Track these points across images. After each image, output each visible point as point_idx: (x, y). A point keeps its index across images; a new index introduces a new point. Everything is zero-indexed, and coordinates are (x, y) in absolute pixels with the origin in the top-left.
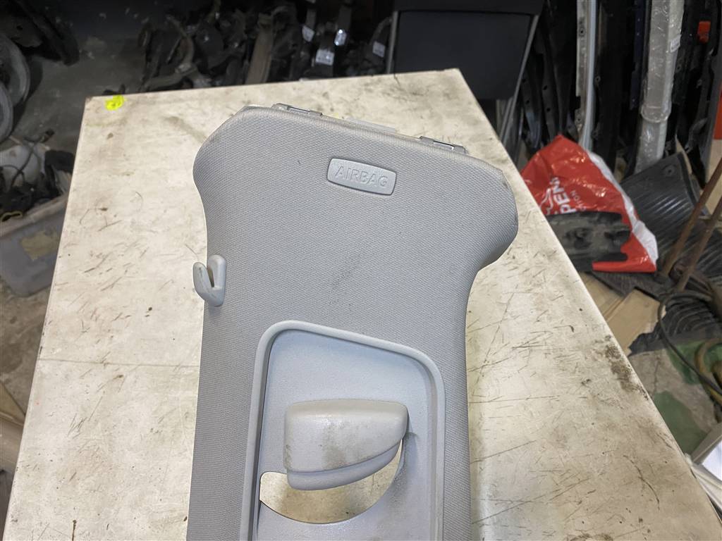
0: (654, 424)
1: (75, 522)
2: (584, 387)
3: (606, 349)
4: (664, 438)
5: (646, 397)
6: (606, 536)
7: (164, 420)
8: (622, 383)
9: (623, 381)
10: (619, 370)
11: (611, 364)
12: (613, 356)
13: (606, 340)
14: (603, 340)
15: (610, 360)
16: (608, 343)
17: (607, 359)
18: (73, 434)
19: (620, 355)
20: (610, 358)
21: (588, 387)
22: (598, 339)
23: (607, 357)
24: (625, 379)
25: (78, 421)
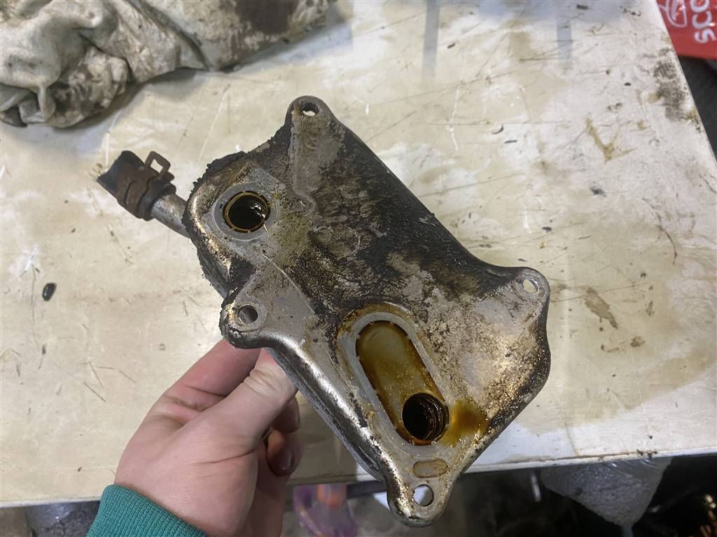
0: (700, 162)
2: (609, 113)
3: (657, 66)
4: (709, 179)
5: (698, 129)
6: (590, 288)
8: (668, 110)
9: (672, 108)
10: (669, 93)
11: (658, 85)
12: (665, 75)
13: (660, 55)
14: (656, 54)
15: (658, 81)
16: (663, 59)
17: (655, 79)
19: (675, 75)
20: (660, 77)
21: (616, 113)
22: (649, 53)
23: (655, 75)
24: (673, 106)
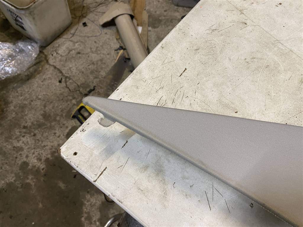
1: (186, 69)
7: (254, 60)
18: (208, 32)
25: (213, 28)
